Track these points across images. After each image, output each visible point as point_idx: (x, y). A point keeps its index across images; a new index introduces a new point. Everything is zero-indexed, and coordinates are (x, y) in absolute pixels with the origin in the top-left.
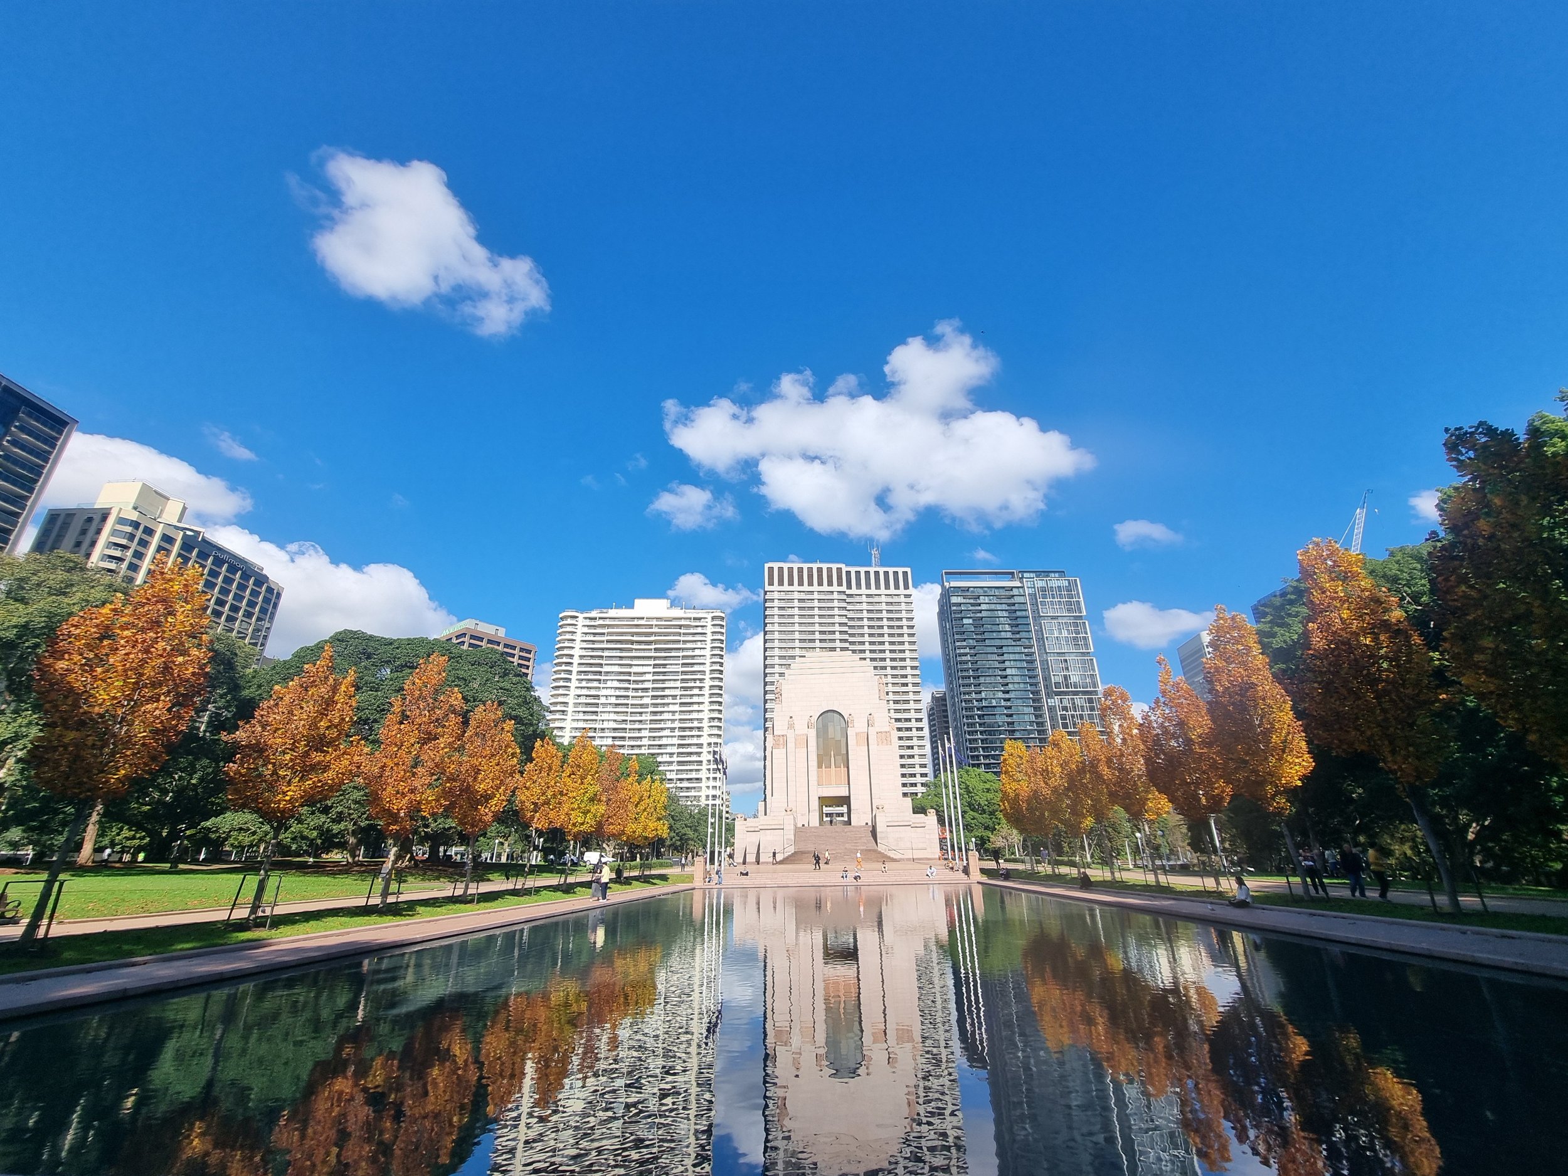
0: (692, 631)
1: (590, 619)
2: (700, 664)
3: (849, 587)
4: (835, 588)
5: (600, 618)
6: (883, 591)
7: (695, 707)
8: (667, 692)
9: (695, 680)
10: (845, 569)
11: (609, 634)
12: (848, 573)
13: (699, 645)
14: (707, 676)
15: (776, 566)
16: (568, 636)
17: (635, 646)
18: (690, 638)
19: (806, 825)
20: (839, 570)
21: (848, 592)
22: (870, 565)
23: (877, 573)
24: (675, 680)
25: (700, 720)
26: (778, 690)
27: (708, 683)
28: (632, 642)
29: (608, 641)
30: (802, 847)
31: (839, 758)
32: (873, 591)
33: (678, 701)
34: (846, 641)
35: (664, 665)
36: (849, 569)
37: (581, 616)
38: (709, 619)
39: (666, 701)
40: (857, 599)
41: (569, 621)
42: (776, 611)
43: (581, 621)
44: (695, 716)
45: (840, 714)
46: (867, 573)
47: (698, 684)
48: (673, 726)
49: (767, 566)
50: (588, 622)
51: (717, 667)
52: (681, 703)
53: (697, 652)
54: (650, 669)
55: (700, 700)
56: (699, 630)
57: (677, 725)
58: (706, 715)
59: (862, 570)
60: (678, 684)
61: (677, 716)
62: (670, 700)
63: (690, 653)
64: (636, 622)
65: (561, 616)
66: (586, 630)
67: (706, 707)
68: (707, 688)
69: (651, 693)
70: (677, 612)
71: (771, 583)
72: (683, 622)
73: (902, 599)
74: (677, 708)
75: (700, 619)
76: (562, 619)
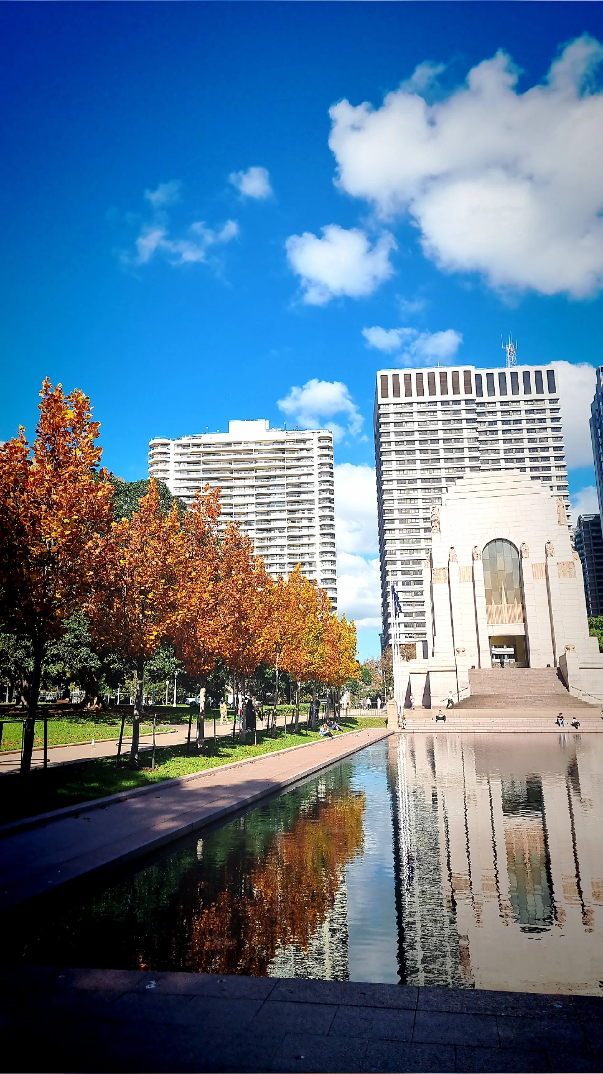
0: (296, 455)
1: (183, 446)
2: (307, 492)
3: (480, 393)
4: (462, 396)
5: (194, 445)
6: (522, 396)
7: (305, 541)
8: (273, 525)
9: (303, 510)
10: (474, 371)
11: (205, 463)
12: (478, 377)
13: (305, 471)
14: (317, 506)
15: (389, 373)
16: (161, 466)
17: (235, 475)
18: (295, 463)
19: (477, 667)
20: (467, 373)
21: (479, 400)
22: (504, 366)
23: (514, 375)
24: (281, 511)
25: (312, 554)
26: (435, 518)
27: (317, 513)
28: (231, 471)
29: (204, 471)
30: (479, 690)
31: (512, 593)
32: (510, 397)
33: (286, 534)
34: (477, 459)
35: (268, 495)
36: (479, 371)
37: (172, 443)
38: (315, 441)
39: (272, 534)
40: (490, 408)
41: (161, 449)
42: (392, 428)
43: (173, 449)
44: (305, 550)
45: (511, 543)
46: (502, 375)
47: (307, 514)
48: (282, 561)
49: (379, 374)
50: (180, 450)
51: (327, 495)
52: (289, 537)
53: (304, 479)
54: (252, 500)
55: (311, 532)
56: (304, 454)
57: (286, 559)
58: (318, 549)
59: (496, 372)
60: (285, 515)
61: (286, 551)
62: (277, 533)
63: (295, 480)
64: (233, 448)
65: (150, 443)
66: (179, 458)
67: (317, 540)
68: (317, 519)
69: (255, 526)
70: (279, 435)
71: (385, 395)
72: (286, 446)
73: (547, 405)
74: (285, 542)
75: (304, 441)
76: (152, 447)
